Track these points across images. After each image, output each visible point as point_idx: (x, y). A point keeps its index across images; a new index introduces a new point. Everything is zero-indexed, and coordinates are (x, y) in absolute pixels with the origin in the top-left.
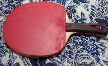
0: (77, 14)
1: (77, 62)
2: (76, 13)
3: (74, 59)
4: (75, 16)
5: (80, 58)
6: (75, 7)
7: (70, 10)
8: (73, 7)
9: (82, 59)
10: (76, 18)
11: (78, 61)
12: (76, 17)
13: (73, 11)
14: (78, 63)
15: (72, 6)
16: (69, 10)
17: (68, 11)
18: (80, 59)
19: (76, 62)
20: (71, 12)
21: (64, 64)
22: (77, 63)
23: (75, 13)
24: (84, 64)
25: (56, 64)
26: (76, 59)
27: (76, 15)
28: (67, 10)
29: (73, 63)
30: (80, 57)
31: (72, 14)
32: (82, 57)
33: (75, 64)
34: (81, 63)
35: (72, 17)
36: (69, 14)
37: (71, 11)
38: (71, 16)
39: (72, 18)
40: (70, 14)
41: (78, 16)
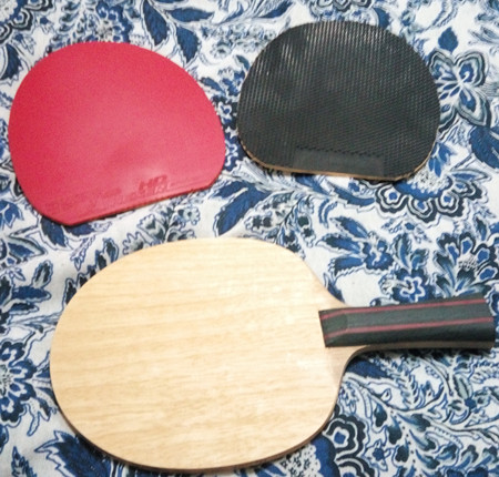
0: (487, 205)
1: (465, 381)
2: (480, 197)
3: (452, 368)
4: (475, 208)
5: (477, 370)
6: (481, 176)
7: (457, 185)
8: (473, 176)
9: (485, 379)
10: (480, 218)
11: (468, 379)
12: (479, 212)
13: (470, 191)
14: (469, 387)
15: (469, 172)
16: (453, 187)
17: (450, 190)
18: (479, 374)
19: (461, 380)
20: (463, 193)
21: (412, 373)
22: (465, 386)
23: (480, 200)
24: (489, 392)
25: (383, 369)
26: (462, 370)
27: (483, 208)
28: (446, 188)
29: (447, 379)
30: (476, 366)
31: (465, 200)
32: (484, 368)
33: (455, 383)
34: (477, 387)
35: (465, 212)
36: (452, 200)
37: (460, 191)
38: (461, 208)
39: (464, 217)
40: (455, 201)
41: (488, 211)
